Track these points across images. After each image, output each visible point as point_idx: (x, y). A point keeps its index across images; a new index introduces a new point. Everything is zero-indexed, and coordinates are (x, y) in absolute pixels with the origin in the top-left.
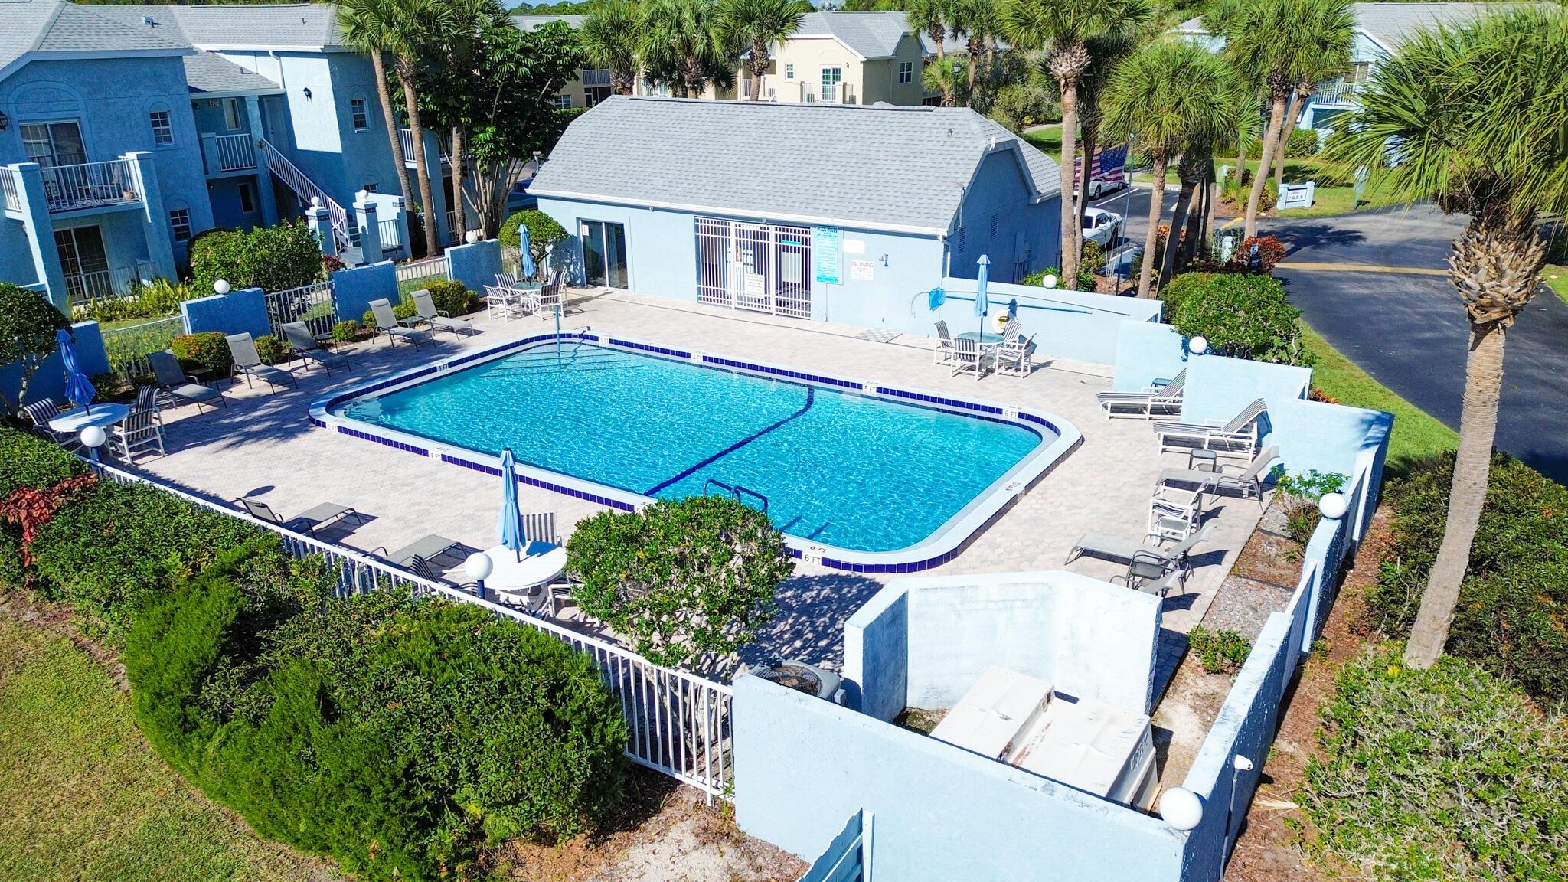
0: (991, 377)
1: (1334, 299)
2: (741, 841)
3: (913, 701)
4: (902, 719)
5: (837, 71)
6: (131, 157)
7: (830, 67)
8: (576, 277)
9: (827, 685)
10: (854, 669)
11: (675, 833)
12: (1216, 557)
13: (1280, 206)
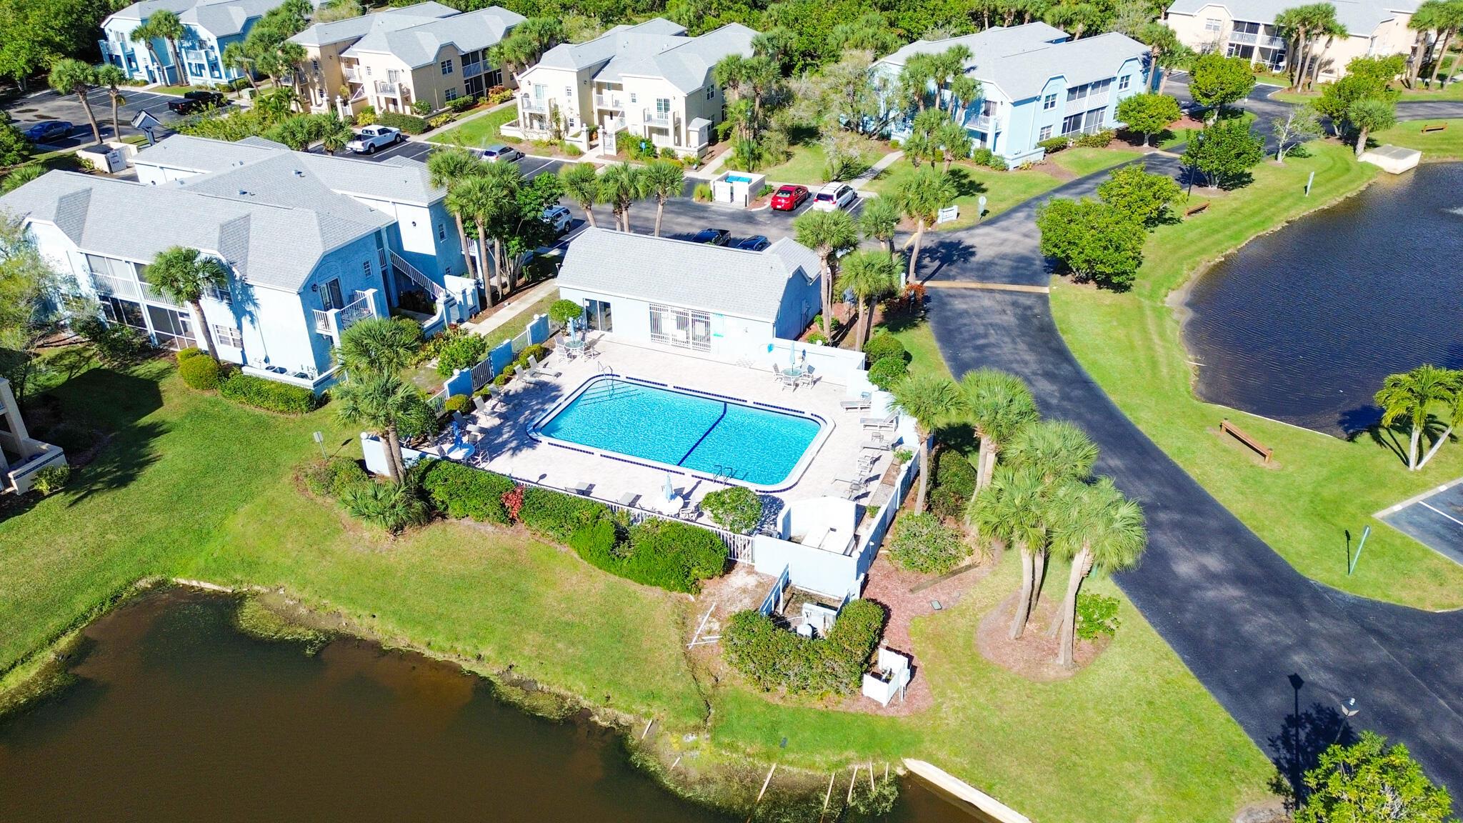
0: (798, 388)
1: (949, 314)
2: (757, 573)
3: (792, 535)
4: (790, 540)
5: (666, 101)
6: (369, 294)
7: (663, 98)
8: (582, 325)
9: (775, 534)
10: (780, 528)
11: (740, 573)
12: (877, 477)
13: (939, 221)
